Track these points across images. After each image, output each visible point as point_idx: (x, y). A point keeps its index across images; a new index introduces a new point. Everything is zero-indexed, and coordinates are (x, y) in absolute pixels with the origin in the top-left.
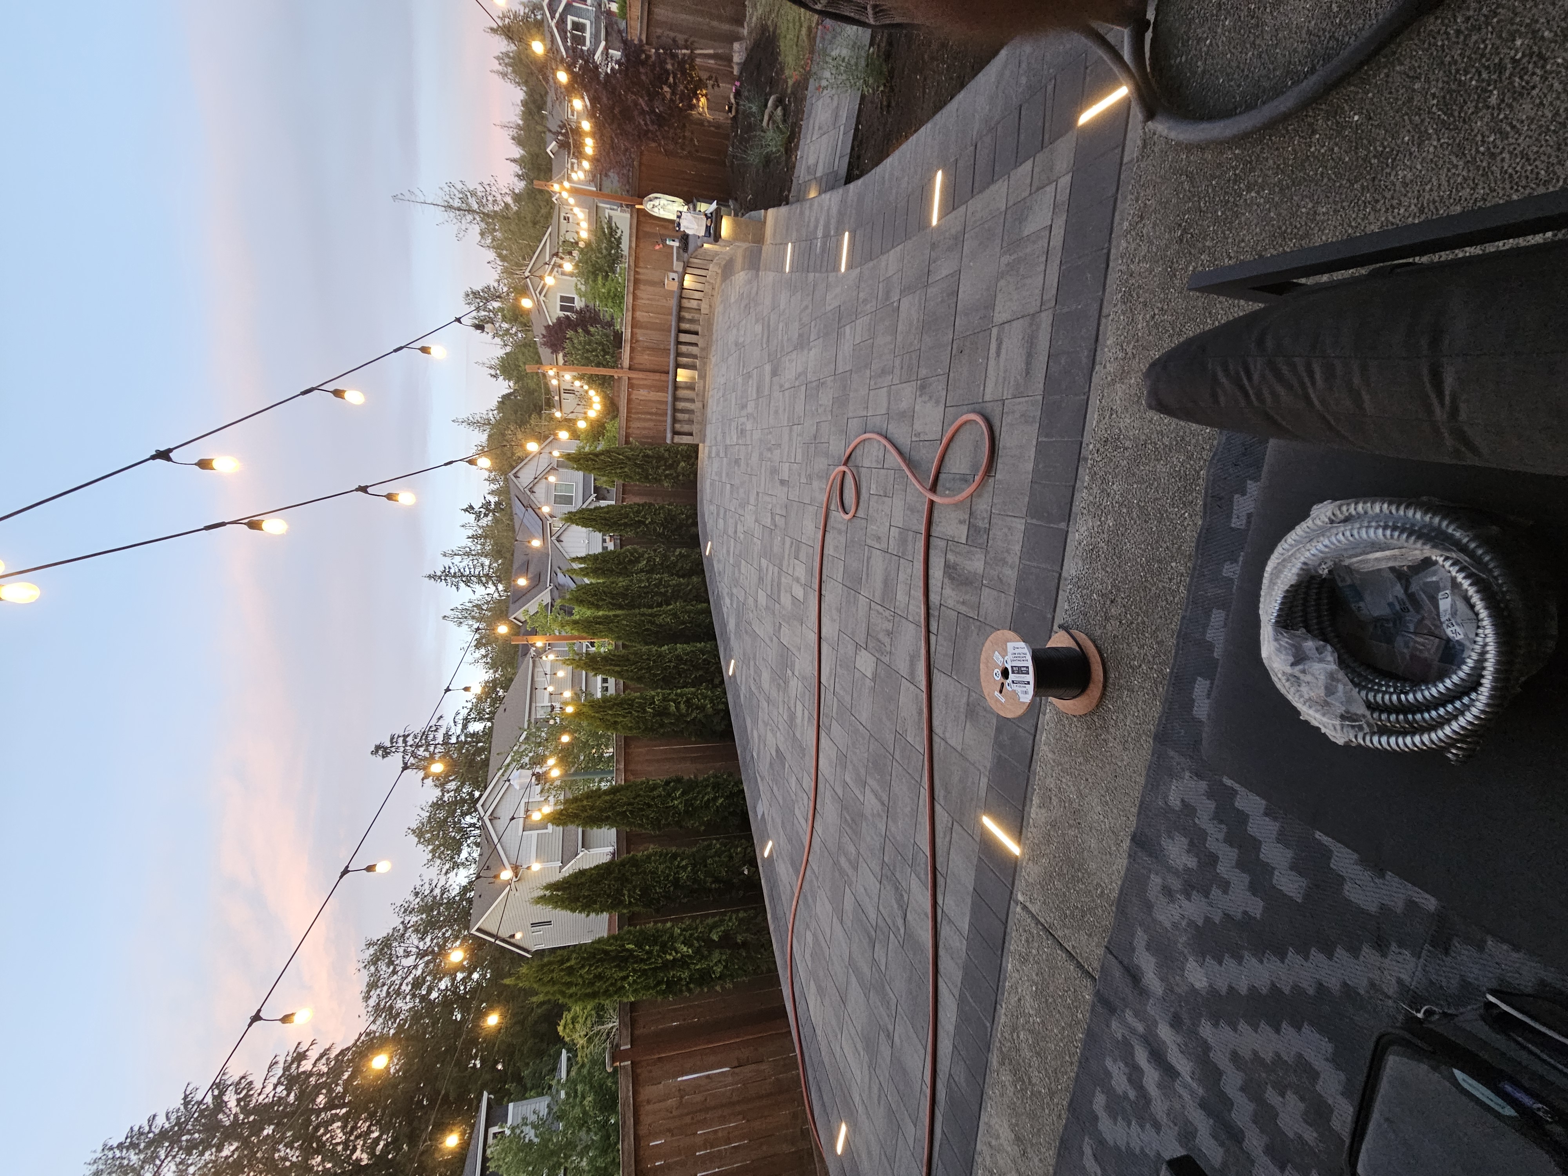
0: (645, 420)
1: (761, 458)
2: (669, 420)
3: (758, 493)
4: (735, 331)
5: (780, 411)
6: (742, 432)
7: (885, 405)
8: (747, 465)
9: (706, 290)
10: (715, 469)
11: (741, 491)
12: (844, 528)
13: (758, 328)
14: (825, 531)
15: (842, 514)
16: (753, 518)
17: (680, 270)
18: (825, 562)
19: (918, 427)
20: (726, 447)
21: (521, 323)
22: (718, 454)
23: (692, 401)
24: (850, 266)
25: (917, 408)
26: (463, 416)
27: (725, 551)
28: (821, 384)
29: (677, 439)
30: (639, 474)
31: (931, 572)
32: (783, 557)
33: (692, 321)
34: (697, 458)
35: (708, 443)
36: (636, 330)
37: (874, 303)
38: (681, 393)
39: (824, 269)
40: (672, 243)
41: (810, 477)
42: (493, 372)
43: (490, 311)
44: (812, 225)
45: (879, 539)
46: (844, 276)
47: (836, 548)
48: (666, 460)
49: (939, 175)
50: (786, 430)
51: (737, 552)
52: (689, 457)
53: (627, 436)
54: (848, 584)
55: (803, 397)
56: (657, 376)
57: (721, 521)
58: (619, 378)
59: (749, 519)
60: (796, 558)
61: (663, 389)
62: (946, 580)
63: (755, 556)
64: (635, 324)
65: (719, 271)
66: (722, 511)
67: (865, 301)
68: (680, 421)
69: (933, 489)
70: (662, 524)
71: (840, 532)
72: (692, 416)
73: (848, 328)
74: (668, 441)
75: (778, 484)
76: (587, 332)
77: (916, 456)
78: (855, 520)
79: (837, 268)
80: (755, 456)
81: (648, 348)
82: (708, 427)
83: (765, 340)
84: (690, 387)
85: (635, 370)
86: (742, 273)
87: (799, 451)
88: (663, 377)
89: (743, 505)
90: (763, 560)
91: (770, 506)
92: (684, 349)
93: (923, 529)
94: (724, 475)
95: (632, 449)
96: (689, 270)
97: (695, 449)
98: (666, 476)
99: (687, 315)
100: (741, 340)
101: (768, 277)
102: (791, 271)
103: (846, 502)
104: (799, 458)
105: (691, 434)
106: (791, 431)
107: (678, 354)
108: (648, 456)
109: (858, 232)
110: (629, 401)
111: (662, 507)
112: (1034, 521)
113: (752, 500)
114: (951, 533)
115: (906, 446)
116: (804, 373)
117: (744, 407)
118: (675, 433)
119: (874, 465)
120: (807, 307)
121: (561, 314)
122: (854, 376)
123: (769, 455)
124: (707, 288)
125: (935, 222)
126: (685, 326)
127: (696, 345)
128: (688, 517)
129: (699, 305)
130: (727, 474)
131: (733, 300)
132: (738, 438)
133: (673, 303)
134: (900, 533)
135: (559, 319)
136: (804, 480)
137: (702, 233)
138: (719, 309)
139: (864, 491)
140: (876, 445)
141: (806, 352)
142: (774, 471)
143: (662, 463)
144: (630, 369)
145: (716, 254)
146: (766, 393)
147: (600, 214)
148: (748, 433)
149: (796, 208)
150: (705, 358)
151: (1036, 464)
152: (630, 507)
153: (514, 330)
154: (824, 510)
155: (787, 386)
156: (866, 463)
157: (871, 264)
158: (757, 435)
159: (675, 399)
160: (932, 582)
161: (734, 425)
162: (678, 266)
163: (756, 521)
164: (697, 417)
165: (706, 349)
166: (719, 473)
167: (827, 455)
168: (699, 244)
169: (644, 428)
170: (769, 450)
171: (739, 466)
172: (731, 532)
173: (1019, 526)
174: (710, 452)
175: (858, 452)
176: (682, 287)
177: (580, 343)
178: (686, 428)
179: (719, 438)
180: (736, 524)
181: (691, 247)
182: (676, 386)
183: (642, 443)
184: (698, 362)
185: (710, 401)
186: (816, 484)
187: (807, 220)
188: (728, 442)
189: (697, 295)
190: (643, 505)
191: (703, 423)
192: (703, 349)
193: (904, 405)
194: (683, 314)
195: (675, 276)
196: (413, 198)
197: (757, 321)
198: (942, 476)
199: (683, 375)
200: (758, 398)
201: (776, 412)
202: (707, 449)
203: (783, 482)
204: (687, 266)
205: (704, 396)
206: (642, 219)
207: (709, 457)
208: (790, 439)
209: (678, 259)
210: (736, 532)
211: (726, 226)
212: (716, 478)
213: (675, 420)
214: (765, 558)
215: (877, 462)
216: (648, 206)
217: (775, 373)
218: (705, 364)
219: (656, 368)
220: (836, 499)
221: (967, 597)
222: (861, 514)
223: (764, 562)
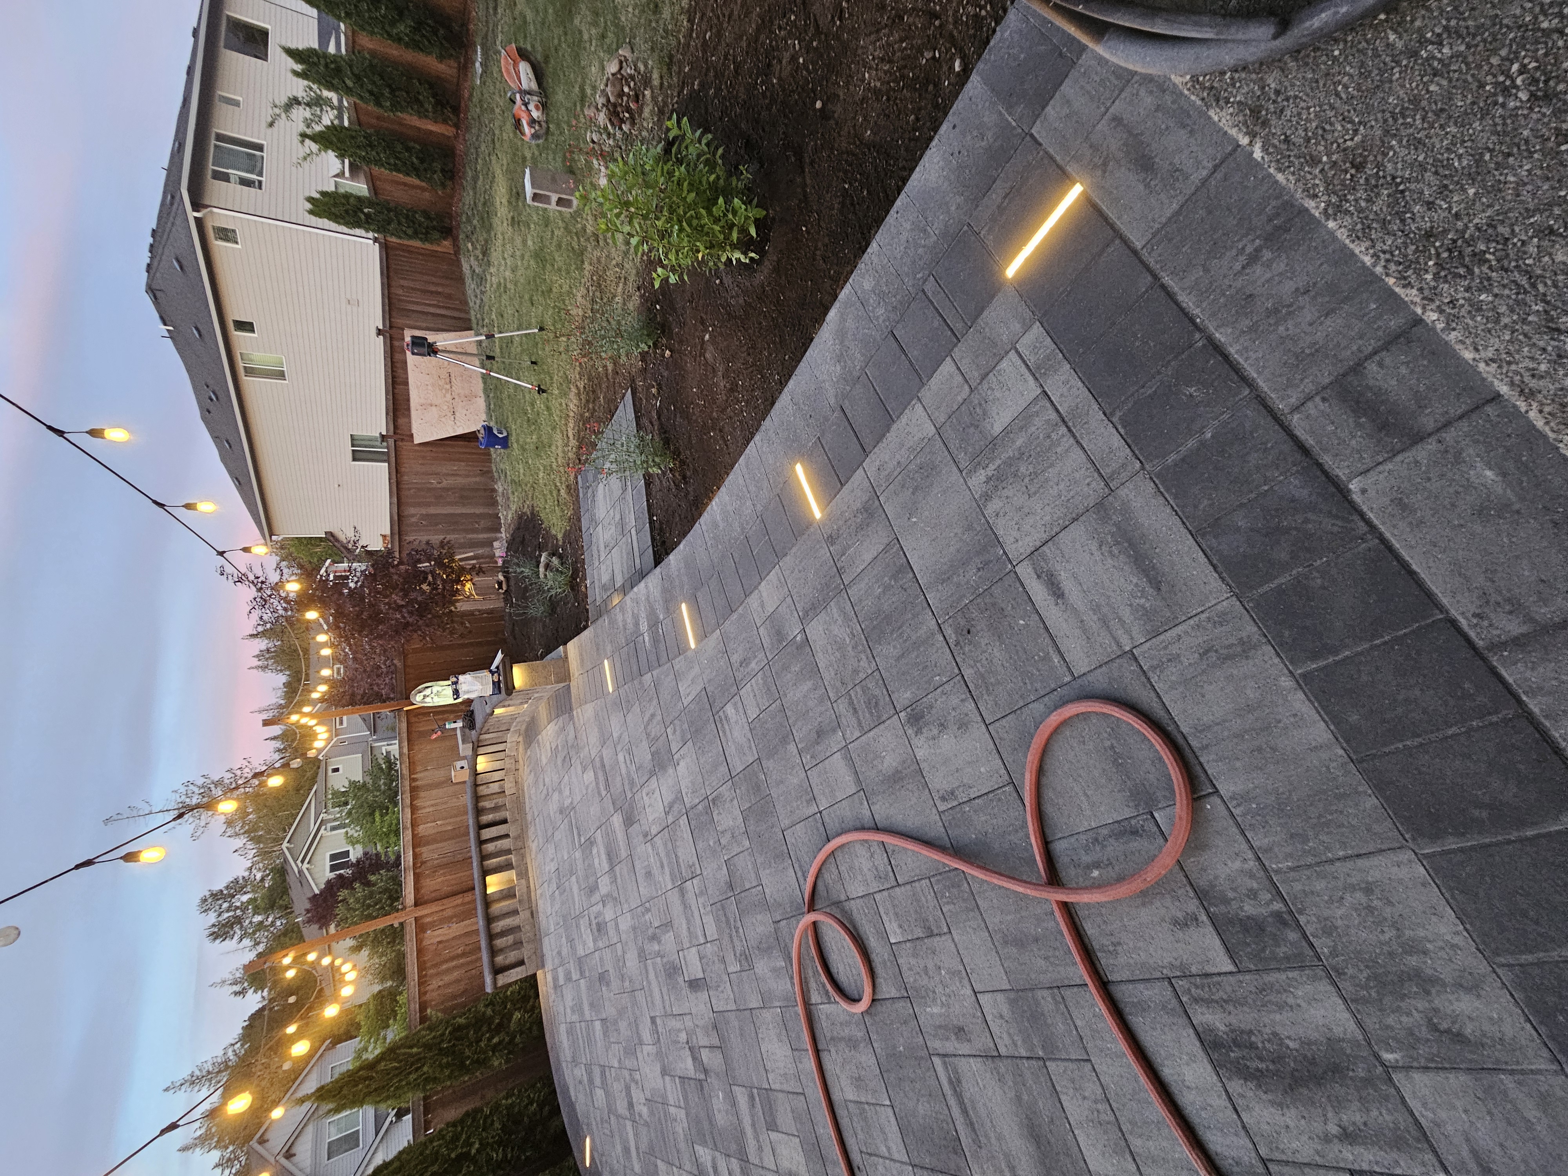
0: (449, 971)
1: (642, 956)
2: (485, 956)
3: (653, 1020)
4: (556, 796)
5: (656, 871)
6: (600, 928)
7: (849, 779)
8: (622, 978)
9: (507, 766)
10: (569, 1003)
11: (623, 1025)
12: (860, 1034)
13: (589, 776)
14: (817, 1052)
15: (844, 1005)
16: (658, 1068)
17: (469, 752)
18: (844, 1122)
19: (939, 781)
20: (580, 961)
21: (281, 907)
22: (568, 978)
23: (515, 912)
24: (702, 635)
25: (920, 754)
26: (185, 1074)
27: (619, 1148)
28: (712, 802)
29: (502, 980)
30: (448, 1065)
31: (1167, 1072)
32: (743, 1132)
33: (496, 809)
34: (537, 995)
35: (549, 966)
36: (417, 850)
37: (761, 655)
38: (497, 908)
39: (664, 659)
40: (453, 726)
41: (746, 959)
42: (237, 988)
43: (237, 908)
44: (630, 626)
45: (960, 1032)
46: (696, 652)
47: (858, 1082)
48: (491, 1019)
49: (799, 469)
50: (674, 897)
51: (644, 1147)
52: (525, 999)
53: (423, 1007)
54: (927, 1161)
55: (687, 835)
56: (458, 900)
57: (599, 1093)
58: (401, 924)
59: (651, 1073)
60: (772, 1126)
61: (468, 913)
62: (1236, 1086)
63: (682, 1146)
64: (417, 842)
65: (521, 739)
66: (597, 1071)
67: (745, 662)
68: (501, 950)
69: (1054, 879)
70: (500, 1143)
71: (852, 1043)
72: (518, 935)
73: (730, 709)
74: (489, 989)
75: (686, 991)
76: (368, 884)
77: (968, 835)
78: (878, 1007)
79: (681, 648)
80: (632, 961)
81: (440, 866)
82: (546, 942)
83: (602, 788)
84: (508, 894)
85: (426, 903)
86: (552, 725)
87: (709, 920)
88: (468, 897)
89: (631, 1051)
90: (700, 1150)
91: (683, 1037)
92: (490, 847)
93: (1080, 973)
94: (586, 1007)
95: (430, 1029)
96: (481, 750)
97: (531, 982)
98: (494, 1049)
99: (487, 804)
100: (567, 802)
101: (585, 713)
102: (617, 687)
103: (843, 977)
104: (712, 931)
105: (521, 963)
106: (682, 893)
107: (483, 857)
108: (459, 1028)
109: (699, 594)
110: (420, 951)
111: (496, 1108)
112: (1452, 843)
113: (646, 1036)
114: (1168, 959)
115: (935, 828)
116: (679, 798)
117: (593, 889)
118: (497, 971)
119: (874, 886)
120: (653, 716)
121: (332, 875)
122: (768, 764)
123: (656, 947)
124: (508, 764)
125: (817, 514)
126: (486, 818)
127: (507, 836)
128: (541, 1107)
129: (502, 787)
130: (592, 1005)
131: (544, 761)
132: (595, 941)
133: (467, 799)
134: (1012, 1003)
135: (329, 882)
136: (734, 967)
137: (489, 690)
138: (527, 778)
139: (873, 943)
140: (861, 850)
141: (671, 771)
142: (672, 971)
143: (485, 1028)
144: (416, 904)
145: (513, 718)
146: (624, 854)
147: (375, 753)
148: (611, 926)
149: (605, 621)
150: (521, 850)
151: (1334, 718)
152: (440, 1135)
153: (270, 919)
154: (800, 1009)
155: (654, 830)
156: (856, 889)
157: (735, 616)
158: (625, 923)
159: (489, 920)
160: (1188, 1100)
161: (584, 922)
162: (465, 749)
163: (664, 1072)
164: (525, 935)
165: (521, 837)
166: (578, 1008)
167: (765, 905)
168: (488, 711)
169: (447, 985)
170: (654, 938)
171: (608, 984)
172: (621, 1107)
173: (1403, 873)
174: (555, 979)
175: (829, 877)
176: (475, 774)
177: (357, 901)
178: (512, 956)
179: (565, 952)
180: (628, 1089)
181: (479, 719)
182: (487, 901)
183: (444, 1011)
184: (513, 858)
185: (540, 902)
186: (762, 966)
187: (621, 624)
188: (581, 952)
189: (497, 776)
190: (462, 1121)
191: (537, 940)
192: (518, 838)
193: (890, 762)
194: (482, 804)
195: (464, 763)
196: (135, 813)
197: (584, 770)
198: (1059, 847)
199: (494, 884)
200: (612, 869)
201: (649, 874)
202: (549, 977)
203: (694, 985)
204: (477, 747)
205: (529, 897)
206: (413, 720)
207: (556, 987)
208: (686, 906)
209: (464, 742)
210: (631, 1105)
211: (519, 675)
212: (575, 1018)
213: (493, 952)
214: (704, 1143)
215: (878, 877)
216: (418, 699)
217: (629, 821)
218: (523, 857)
219: (455, 888)
220: (818, 980)
221: (1353, 1116)
222: (887, 990)
223: (704, 1154)
